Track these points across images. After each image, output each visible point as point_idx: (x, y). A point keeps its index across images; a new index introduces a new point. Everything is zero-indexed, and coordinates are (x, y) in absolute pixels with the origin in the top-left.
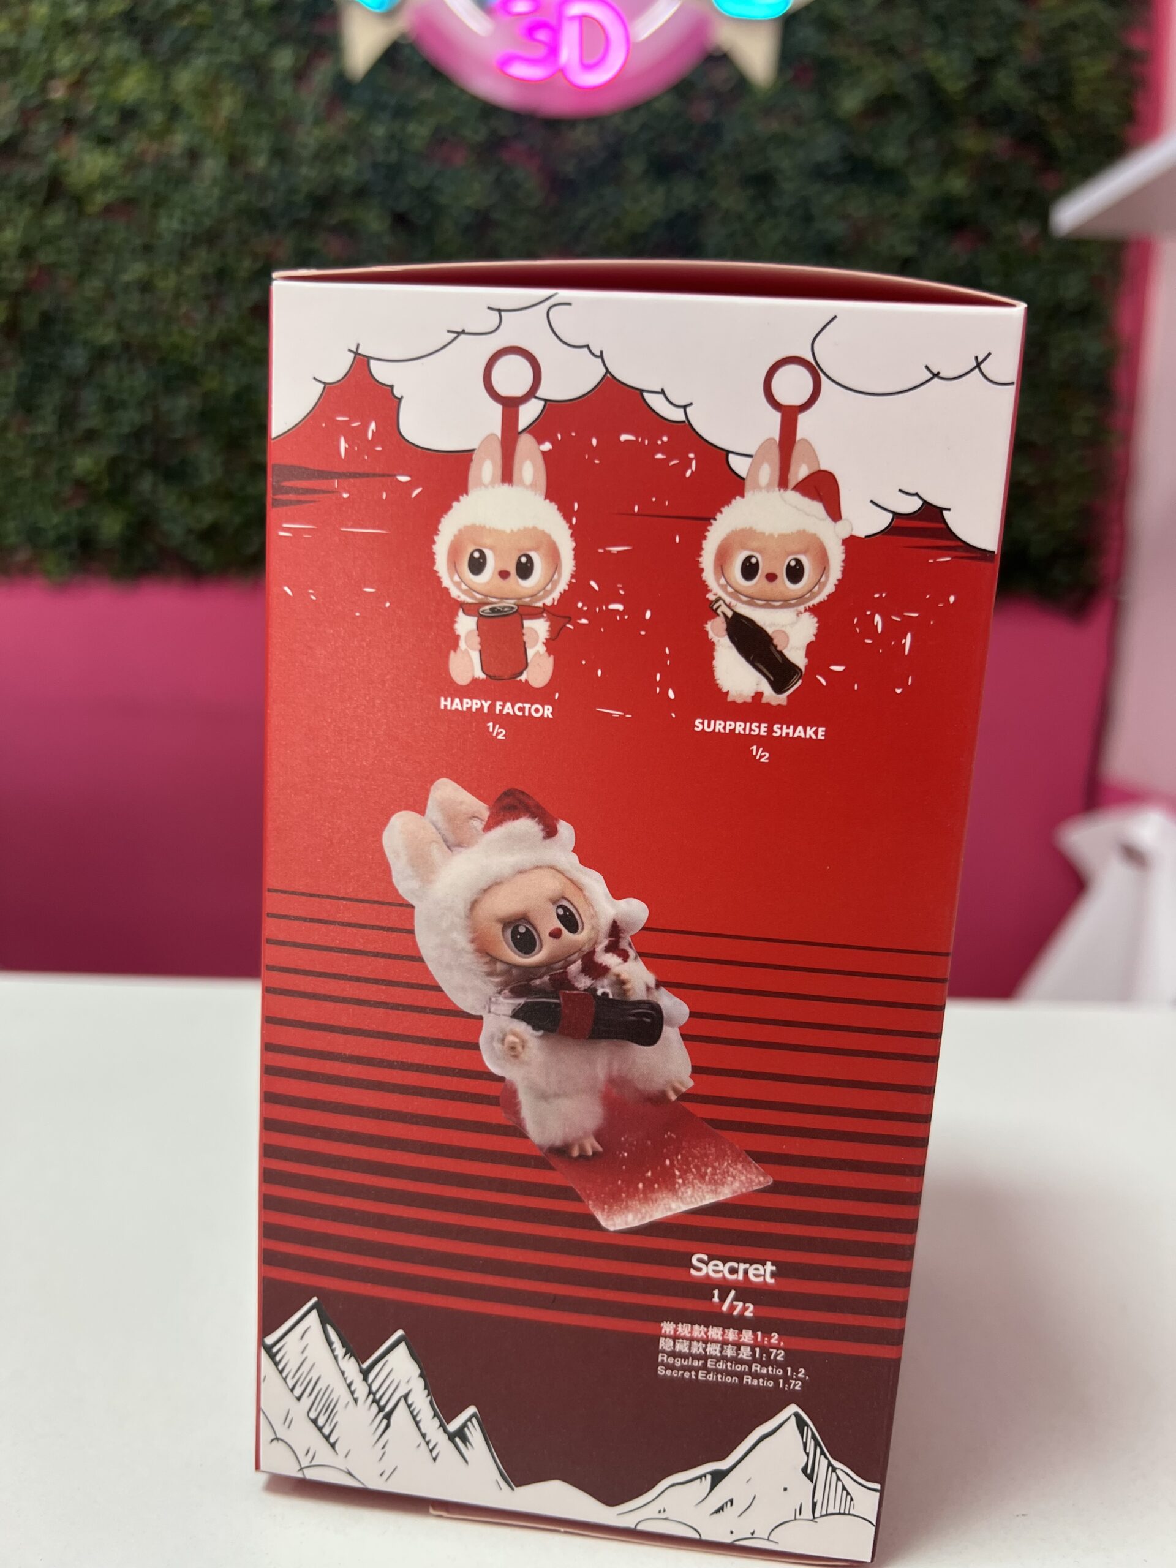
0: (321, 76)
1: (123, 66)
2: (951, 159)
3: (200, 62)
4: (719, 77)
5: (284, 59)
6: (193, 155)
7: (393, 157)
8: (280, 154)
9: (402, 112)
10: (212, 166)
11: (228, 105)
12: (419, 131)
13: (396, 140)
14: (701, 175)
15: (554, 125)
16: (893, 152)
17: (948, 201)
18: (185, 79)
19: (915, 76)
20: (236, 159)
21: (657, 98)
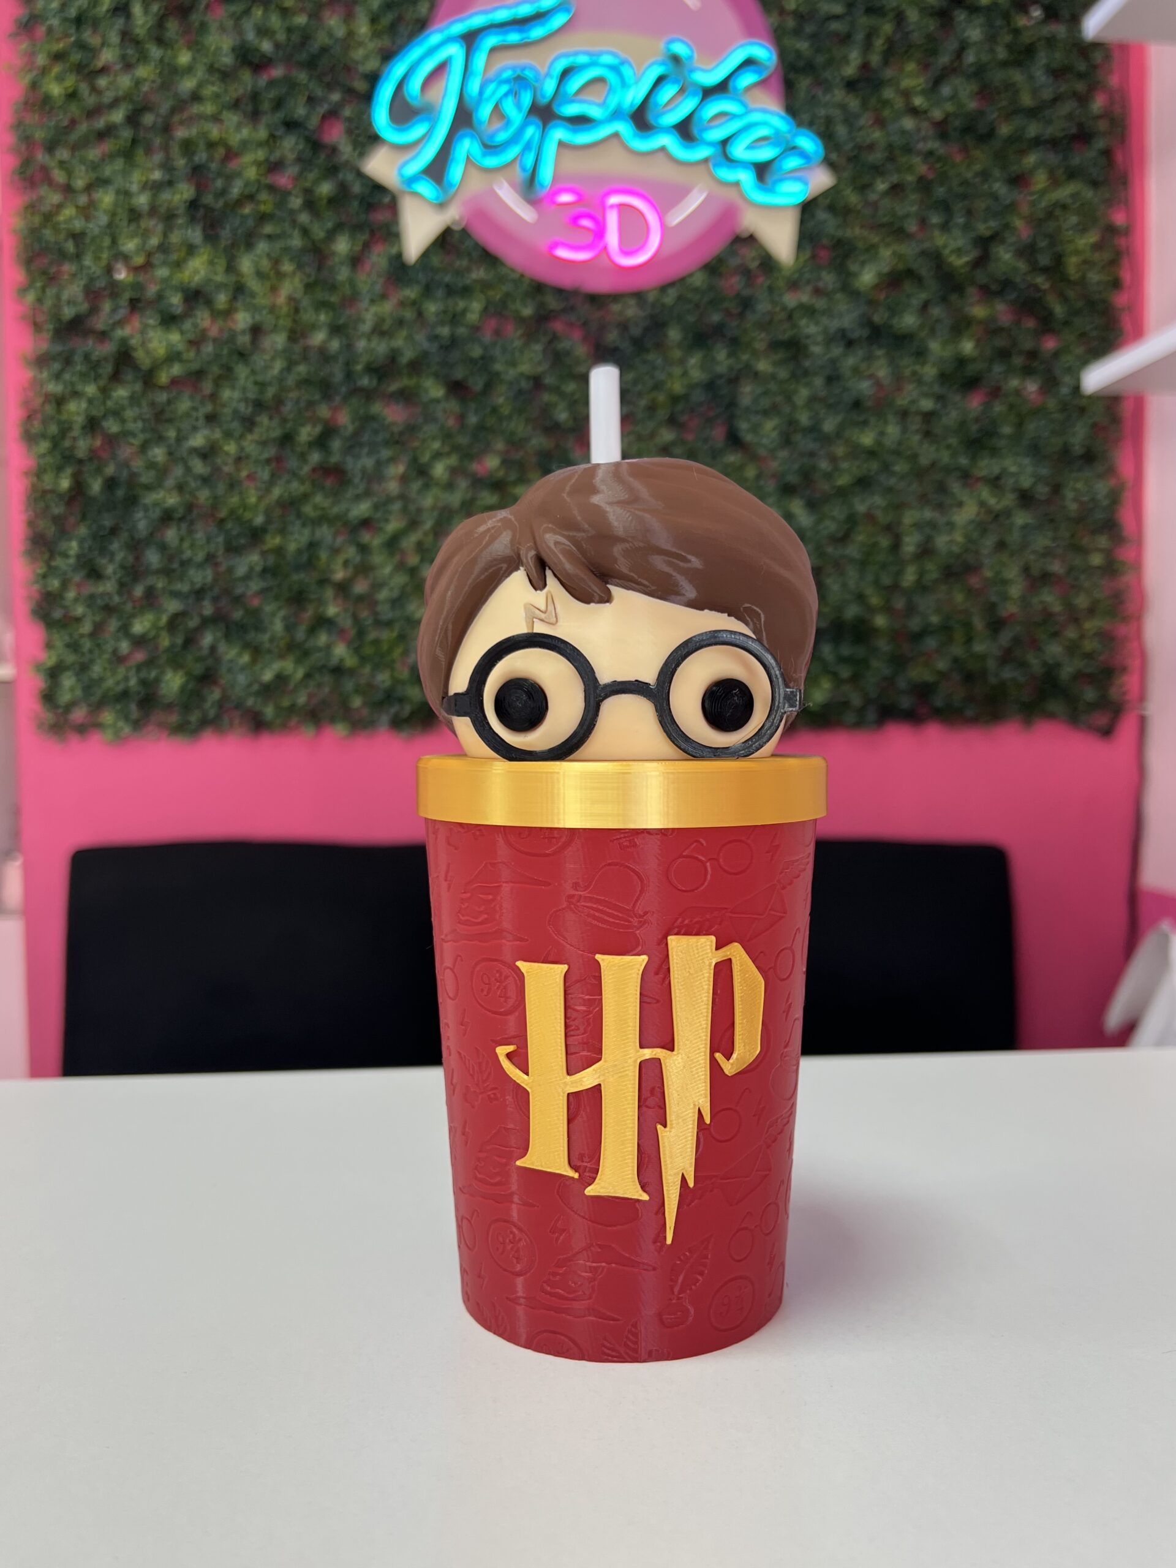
0: (378, 258)
4: (748, 255)
5: (342, 246)
6: (256, 331)
8: (338, 329)
9: (454, 291)
10: (274, 341)
13: (449, 315)
14: (734, 341)
15: (595, 300)
16: (909, 321)
17: (961, 362)
18: (248, 263)
19: (923, 253)
20: (296, 334)
21: (691, 275)
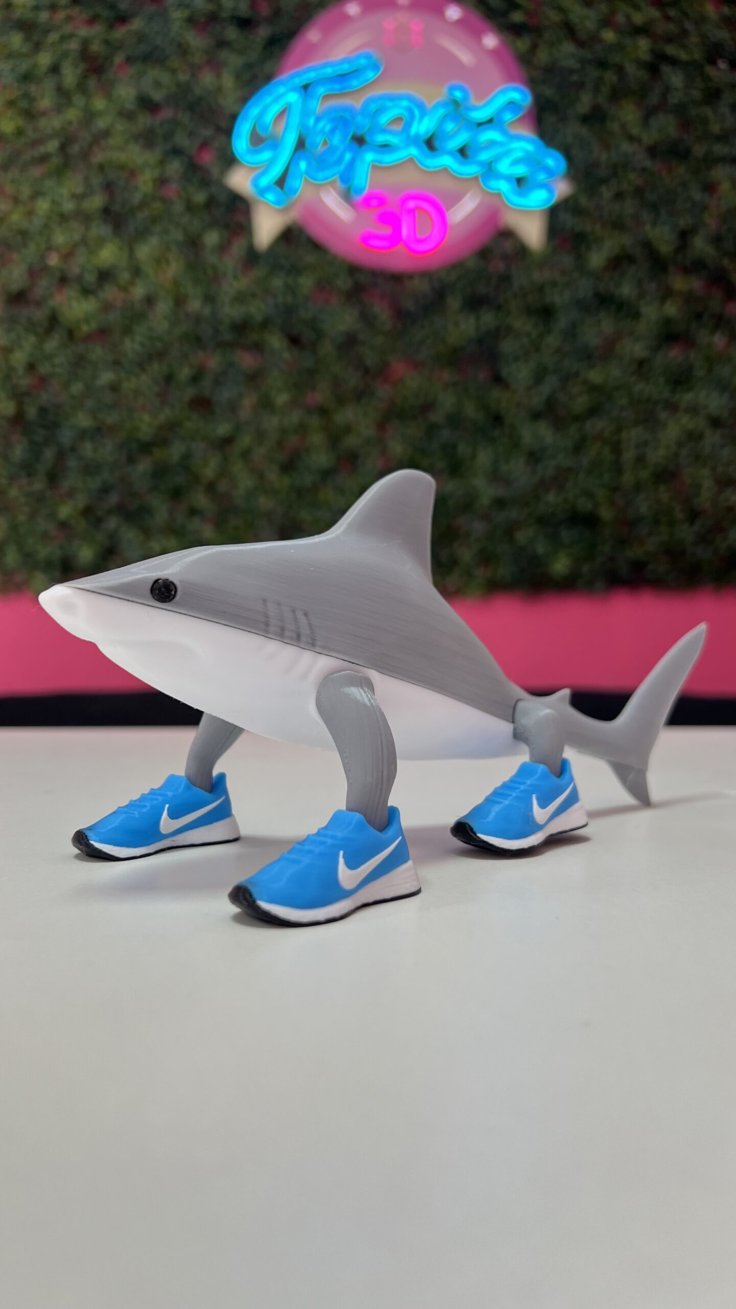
0: (238, 248)
1: (101, 242)
2: (667, 294)
3: (154, 241)
4: (508, 246)
5: (212, 238)
6: (150, 301)
7: (290, 299)
8: (210, 299)
9: (295, 270)
10: (163, 307)
11: (174, 268)
12: (306, 282)
13: (291, 289)
14: (499, 308)
15: (397, 278)
16: (626, 290)
17: (668, 321)
18: (144, 252)
19: (639, 243)
20: (179, 301)
21: (466, 260)
